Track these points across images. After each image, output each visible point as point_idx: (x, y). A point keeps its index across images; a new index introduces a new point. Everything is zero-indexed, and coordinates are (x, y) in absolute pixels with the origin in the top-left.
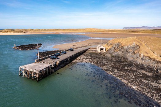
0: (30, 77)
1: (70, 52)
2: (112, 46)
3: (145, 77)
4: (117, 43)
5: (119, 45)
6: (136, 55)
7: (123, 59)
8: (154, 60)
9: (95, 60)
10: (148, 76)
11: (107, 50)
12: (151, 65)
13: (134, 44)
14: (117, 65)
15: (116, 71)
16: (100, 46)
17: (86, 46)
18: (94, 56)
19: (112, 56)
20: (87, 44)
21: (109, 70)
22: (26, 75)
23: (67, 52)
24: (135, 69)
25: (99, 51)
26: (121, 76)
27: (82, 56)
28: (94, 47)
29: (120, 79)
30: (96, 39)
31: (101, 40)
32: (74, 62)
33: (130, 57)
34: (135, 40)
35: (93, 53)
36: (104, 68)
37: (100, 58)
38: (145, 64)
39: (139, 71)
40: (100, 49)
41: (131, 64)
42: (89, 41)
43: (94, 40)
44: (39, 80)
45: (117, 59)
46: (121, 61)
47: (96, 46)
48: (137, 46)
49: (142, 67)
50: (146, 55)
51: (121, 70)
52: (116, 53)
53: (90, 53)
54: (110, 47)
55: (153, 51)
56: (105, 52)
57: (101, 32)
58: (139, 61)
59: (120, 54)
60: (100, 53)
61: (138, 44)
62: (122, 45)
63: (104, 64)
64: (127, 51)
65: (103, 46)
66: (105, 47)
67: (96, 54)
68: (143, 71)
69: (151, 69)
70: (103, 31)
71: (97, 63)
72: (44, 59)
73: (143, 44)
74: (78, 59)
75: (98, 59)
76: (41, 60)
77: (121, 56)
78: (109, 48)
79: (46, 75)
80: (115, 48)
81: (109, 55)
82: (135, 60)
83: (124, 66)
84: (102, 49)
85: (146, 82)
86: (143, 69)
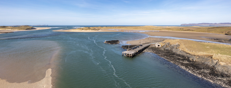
0: (128, 56)
1: (141, 47)
2: (165, 44)
3: (179, 59)
4: (168, 42)
5: (169, 44)
6: (177, 50)
7: (170, 51)
8: (186, 52)
9: (155, 51)
10: (181, 59)
11: (162, 46)
12: (184, 54)
13: (177, 44)
14: (167, 54)
15: (165, 56)
16: (158, 44)
17: (148, 43)
18: (154, 49)
19: (165, 50)
20: (149, 42)
21: (162, 56)
22: (125, 56)
24: (175, 56)
25: (157, 46)
26: (167, 58)
27: (147, 49)
28: (153, 44)
29: (166, 59)
31: (158, 38)
32: (143, 51)
33: (174, 50)
34: (178, 42)
37: (157, 50)
38: (181, 54)
39: (177, 57)
40: (157, 45)
41: (174, 54)
42: (150, 39)
43: (153, 38)
45: (167, 51)
46: (169, 53)
47: (155, 43)
48: (179, 45)
49: (179, 55)
50: (182, 49)
51: (168, 56)
52: (167, 48)
53: (151, 48)
54: (164, 45)
55: (186, 48)
56: (160, 47)
57: (158, 29)
58: (178, 53)
59: (169, 49)
60: (158, 48)
61: (179, 44)
62: (171, 44)
63: (160, 53)
64: (173, 48)
65: (160, 44)
66: (161, 44)
67: (155, 48)
68: (179, 57)
69: (183, 56)
70: (161, 29)
71: (156, 53)
72: (130, 49)
74: (145, 50)
75: (156, 51)
76: (129, 50)
77: (169, 50)
78: (163, 45)
79: (134, 56)
80: (166, 45)
81: (163, 49)
82: (176, 52)
83: (170, 54)
84: (159, 46)
85: (178, 61)
86: (179, 56)
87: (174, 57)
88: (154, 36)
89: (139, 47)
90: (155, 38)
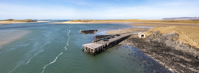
0: (89, 52)
1: (117, 37)
2: (152, 33)
3: (182, 61)
4: (157, 31)
5: (158, 33)
6: (174, 42)
7: (161, 44)
8: (194, 47)
9: (136, 44)
10: (187, 62)
11: (147, 36)
12: (190, 52)
13: (173, 32)
14: (156, 49)
15: (154, 54)
16: (141, 33)
17: (130, 33)
18: (136, 41)
19: (151, 42)
20: (130, 31)
21: (148, 53)
22: (86, 51)
23: (115, 36)
24: (173, 54)
25: (140, 37)
26: (158, 59)
27: (126, 40)
28: (136, 33)
29: (157, 61)
30: (138, 27)
31: (142, 28)
32: (119, 44)
33: (168, 43)
34: (174, 29)
35: (135, 38)
36: (144, 51)
37: (140, 42)
38: (184, 50)
39: (177, 56)
40: (141, 35)
41: (169, 49)
42: (132, 29)
43: (136, 28)
44: (94, 55)
45: (156, 44)
46: (159, 46)
47: (138, 33)
48: (176, 34)
49: (180, 53)
50: (185, 42)
51: (159, 54)
52: (155, 40)
53: (132, 38)
54: (150, 34)
55: (193, 39)
56: (145, 38)
57: (142, 22)
58: (177, 48)
59: (159, 40)
60: (141, 39)
61: (177, 32)
62: (161, 33)
63: (144, 48)
64: (166, 38)
65: (144, 33)
67: (138, 39)
68: (181, 57)
69: (190, 56)
70: (145, 22)
71: (138, 46)
72: (98, 41)
73: (183, 33)
74: (123, 42)
76: (96, 41)
77: (159, 42)
78: (148, 35)
79: (99, 52)
80: (154, 35)
81: (149, 41)
82: (173, 46)
83: (162, 50)
84: (143, 36)
85: (184, 66)
86: (181, 55)
87: (171, 56)
88: (138, 26)
89: (114, 37)
90: (139, 28)
